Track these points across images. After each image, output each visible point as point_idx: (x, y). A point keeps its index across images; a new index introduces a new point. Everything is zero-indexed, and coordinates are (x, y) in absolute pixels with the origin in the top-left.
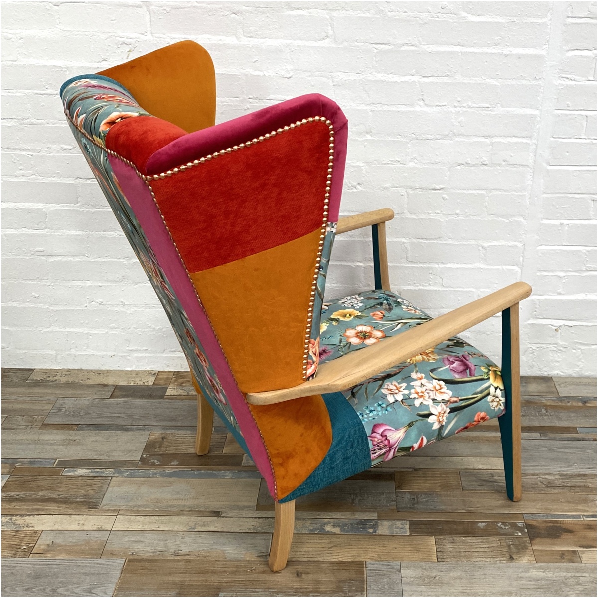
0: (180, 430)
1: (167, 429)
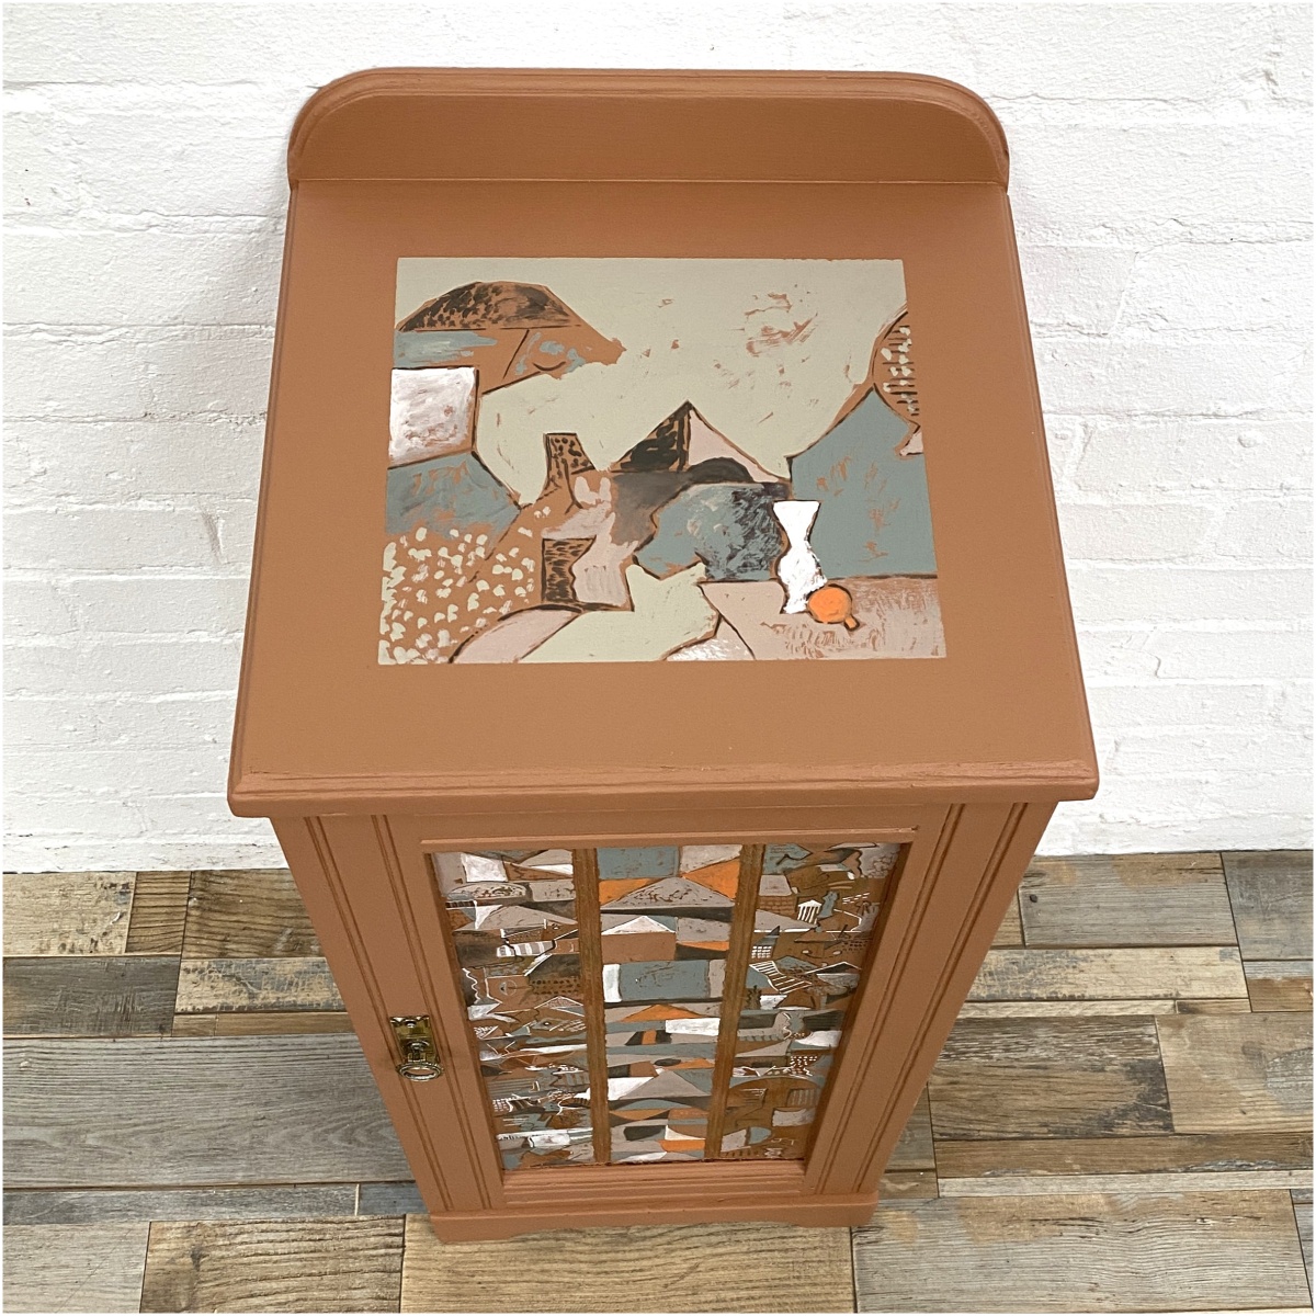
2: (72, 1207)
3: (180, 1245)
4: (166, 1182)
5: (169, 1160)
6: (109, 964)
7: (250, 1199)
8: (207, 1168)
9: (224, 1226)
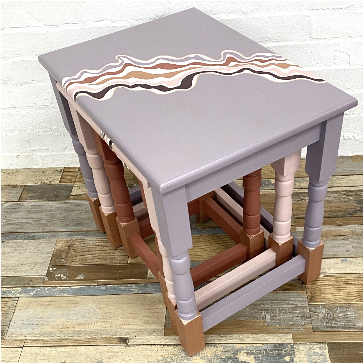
0: (86, 236)
1: (73, 235)
2: (35, 236)
3: (65, 244)
4: (63, 231)
5: (65, 226)
6: (54, 186)
7: (87, 234)
8: (75, 227)
9: (78, 240)
